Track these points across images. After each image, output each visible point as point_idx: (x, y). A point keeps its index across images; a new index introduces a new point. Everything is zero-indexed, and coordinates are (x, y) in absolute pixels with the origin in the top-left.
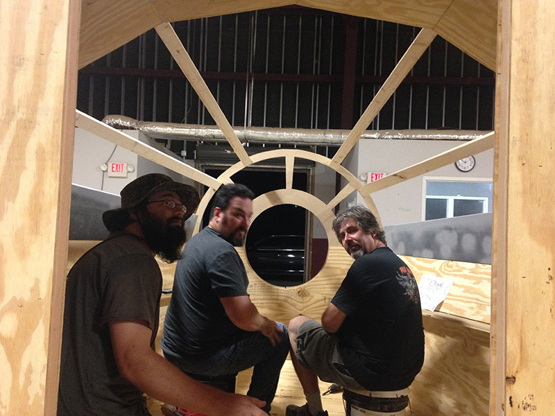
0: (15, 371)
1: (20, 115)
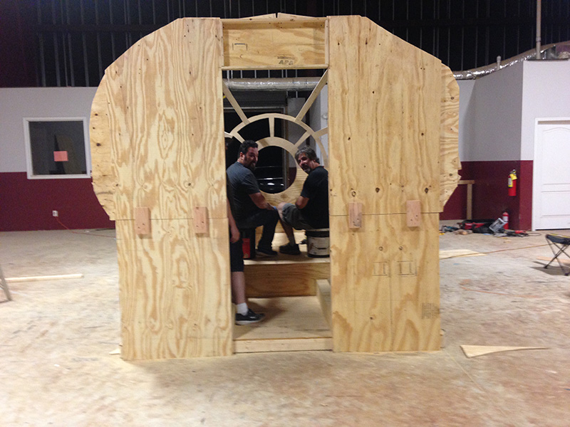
0: (219, 196)
1: (214, 136)
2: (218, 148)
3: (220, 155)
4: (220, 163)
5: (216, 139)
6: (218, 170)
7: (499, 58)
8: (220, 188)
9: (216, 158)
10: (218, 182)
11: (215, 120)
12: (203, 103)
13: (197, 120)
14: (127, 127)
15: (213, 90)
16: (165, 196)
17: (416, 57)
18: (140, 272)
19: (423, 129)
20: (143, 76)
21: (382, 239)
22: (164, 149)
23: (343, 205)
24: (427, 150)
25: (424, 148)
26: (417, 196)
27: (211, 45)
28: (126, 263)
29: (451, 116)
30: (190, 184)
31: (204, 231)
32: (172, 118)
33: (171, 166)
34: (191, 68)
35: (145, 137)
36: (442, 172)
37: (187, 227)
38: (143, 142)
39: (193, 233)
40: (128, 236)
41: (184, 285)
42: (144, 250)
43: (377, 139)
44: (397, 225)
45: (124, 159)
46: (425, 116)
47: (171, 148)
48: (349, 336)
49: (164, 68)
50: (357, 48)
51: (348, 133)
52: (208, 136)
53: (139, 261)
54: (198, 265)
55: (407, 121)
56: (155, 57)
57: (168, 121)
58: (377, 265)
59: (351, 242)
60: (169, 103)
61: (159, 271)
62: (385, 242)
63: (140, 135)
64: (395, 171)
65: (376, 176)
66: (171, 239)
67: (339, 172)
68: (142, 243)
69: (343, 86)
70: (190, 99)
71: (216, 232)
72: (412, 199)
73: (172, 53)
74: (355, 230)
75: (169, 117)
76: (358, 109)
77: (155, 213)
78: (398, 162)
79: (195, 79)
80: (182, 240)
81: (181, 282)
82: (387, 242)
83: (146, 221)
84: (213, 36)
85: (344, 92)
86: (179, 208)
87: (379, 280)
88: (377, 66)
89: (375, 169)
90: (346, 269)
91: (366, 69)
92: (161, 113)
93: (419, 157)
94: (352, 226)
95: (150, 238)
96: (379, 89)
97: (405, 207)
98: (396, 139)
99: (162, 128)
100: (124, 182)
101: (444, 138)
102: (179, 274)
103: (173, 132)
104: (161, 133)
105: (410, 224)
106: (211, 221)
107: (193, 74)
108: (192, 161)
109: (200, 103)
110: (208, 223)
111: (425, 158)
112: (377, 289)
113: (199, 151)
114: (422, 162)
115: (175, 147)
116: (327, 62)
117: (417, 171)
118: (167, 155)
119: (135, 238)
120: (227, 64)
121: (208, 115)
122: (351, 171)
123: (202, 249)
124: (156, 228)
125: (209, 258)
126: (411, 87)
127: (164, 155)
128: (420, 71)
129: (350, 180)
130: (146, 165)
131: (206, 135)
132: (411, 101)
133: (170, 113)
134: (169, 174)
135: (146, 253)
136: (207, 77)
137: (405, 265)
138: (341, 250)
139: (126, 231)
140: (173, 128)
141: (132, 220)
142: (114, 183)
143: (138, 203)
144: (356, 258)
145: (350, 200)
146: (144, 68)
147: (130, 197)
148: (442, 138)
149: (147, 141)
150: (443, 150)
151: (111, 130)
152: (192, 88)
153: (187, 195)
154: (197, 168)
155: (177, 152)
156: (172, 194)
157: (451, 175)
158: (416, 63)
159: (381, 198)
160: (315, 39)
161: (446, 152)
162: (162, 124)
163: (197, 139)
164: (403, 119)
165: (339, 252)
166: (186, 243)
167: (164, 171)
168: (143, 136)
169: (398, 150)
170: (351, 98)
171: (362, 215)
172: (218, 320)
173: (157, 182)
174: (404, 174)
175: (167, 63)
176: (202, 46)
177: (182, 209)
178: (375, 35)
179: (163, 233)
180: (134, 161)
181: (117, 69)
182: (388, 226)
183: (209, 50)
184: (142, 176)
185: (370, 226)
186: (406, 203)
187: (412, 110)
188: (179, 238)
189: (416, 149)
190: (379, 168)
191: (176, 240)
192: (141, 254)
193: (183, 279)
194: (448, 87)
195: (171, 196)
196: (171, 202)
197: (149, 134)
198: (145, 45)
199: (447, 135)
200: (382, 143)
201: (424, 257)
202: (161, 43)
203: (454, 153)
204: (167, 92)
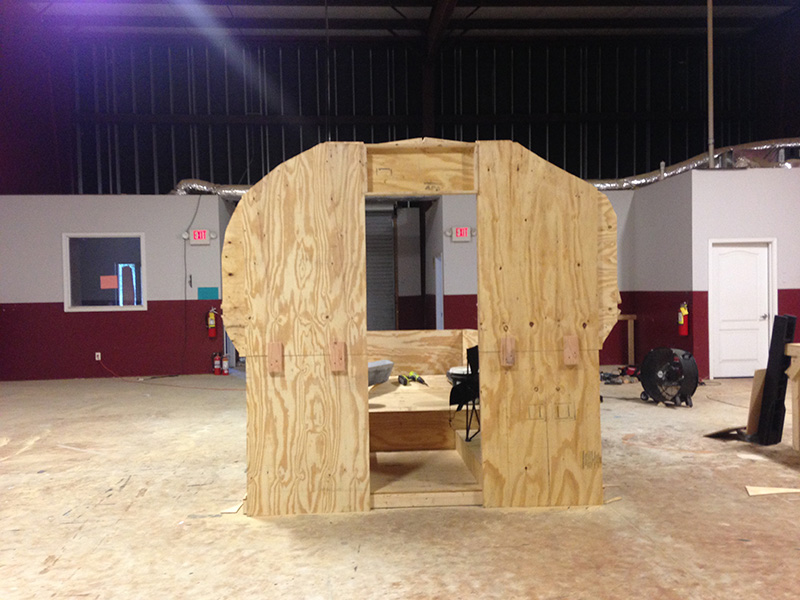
0: (359, 330)
1: (355, 264)
2: (359, 277)
3: (361, 284)
4: (361, 294)
5: (357, 268)
6: (358, 301)
7: (663, 164)
8: (360, 321)
9: (356, 290)
10: (358, 314)
11: (356, 248)
12: (344, 229)
13: (338, 249)
14: (263, 256)
15: (356, 216)
16: (300, 330)
17: (570, 185)
18: (270, 415)
19: (579, 260)
20: (283, 202)
21: (537, 379)
22: (301, 279)
23: (495, 341)
24: (584, 283)
25: (581, 281)
26: (574, 331)
27: (354, 170)
28: (255, 404)
29: (609, 246)
30: (327, 317)
31: (342, 368)
32: (311, 247)
33: (308, 297)
34: (332, 194)
35: (282, 266)
36: (601, 306)
37: (323, 365)
38: (279, 272)
39: (329, 371)
40: (258, 374)
41: (318, 430)
42: (275, 389)
43: (530, 270)
44: (553, 363)
45: (258, 290)
46: (581, 246)
47: (308, 277)
48: (502, 488)
49: (304, 194)
50: (508, 174)
51: (499, 262)
52: (349, 265)
53: (269, 401)
54: (334, 406)
55: (562, 251)
56: (295, 183)
57: (306, 250)
58: (532, 408)
59: (503, 381)
60: (309, 231)
61: (291, 413)
62: (541, 381)
63: (276, 264)
64: (550, 304)
65: (530, 309)
66: (305, 378)
67: (489, 304)
68: (274, 382)
69: (494, 214)
70: (331, 227)
71: (355, 369)
72: (569, 333)
73: (313, 179)
74: (508, 369)
75: (308, 246)
76: (510, 238)
77: (289, 348)
78: (553, 295)
79: (337, 205)
80: (317, 378)
81: (315, 426)
82: (543, 382)
83: (279, 358)
84: (356, 162)
85: (495, 219)
86: (314, 342)
87: (534, 424)
88: (529, 193)
89: (529, 300)
90: (498, 412)
91: (517, 197)
92: (299, 240)
93: (576, 288)
94: (505, 364)
95: (283, 376)
96: (532, 217)
97: (561, 344)
98: (550, 271)
99: (300, 257)
100: (257, 315)
101: (601, 269)
102: (313, 417)
103: (311, 260)
104: (298, 263)
105: (568, 362)
106: (349, 357)
107: (335, 200)
108: (331, 292)
109: (342, 230)
110: (346, 360)
111: (582, 290)
112: (532, 434)
113: (339, 281)
114: (579, 296)
115: (313, 277)
116: (476, 188)
117: (574, 305)
118: (304, 286)
119: (265, 376)
120: (370, 190)
121: (349, 242)
122: (503, 303)
123: (338, 387)
124: (289, 365)
125: (346, 399)
126: (566, 215)
127: (301, 286)
128: (575, 199)
129: (501, 314)
130: (281, 297)
131: (347, 264)
132: (566, 230)
133: (309, 241)
134: (306, 305)
135: (278, 393)
136: (350, 203)
137: (563, 408)
138: (492, 391)
139: (257, 369)
140: (311, 257)
141: (264, 356)
142: (247, 316)
143: (271, 337)
144: (509, 399)
145: (502, 335)
146: (283, 194)
147: (263, 331)
148: (600, 269)
149: (283, 271)
150: (600, 282)
151: (246, 259)
152: (333, 213)
153: (324, 329)
154: (336, 300)
155: (315, 283)
156: (309, 327)
157: (610, 309)
158: (570, 191)
159: (535, 333)
160: (464, 164)
161: (604, 284)
162: (300, 252)
163: (337, 268)
164: (557, 248)
165: (491, 392)
166: (322, 382)
167: (300, 303)
168: (279, 265)
169: (553, 282)
170: (502, 225)
171: (515, 352)
172: (355, 470)
173: (292, 313)
174: (560, 307)
175: (307, 189)
176: (345, 172)
177: (318, 344)
178: (527, 162)
179: (296, 370)
180: (268, 292)
181: (255, 194)
182: (544, 364)
183: (352, 175)
184: (276, 308)
185: (524, 363)
186: (562, 339)
187: (567, 239)
188: (314, 376)
189: (572, 280)
190: (532, 301)
191: (311, 378)
192: (271, 395)
193: (316, 422)
194: (606, 214)
195: (307, 329)
196: (307, 336)
197: (285, 262)
198: (285, 171)
199: (605, 266)
200: (536, 274)
201: (583, 398)
202: (302, 168)
203: (612, 285)
204: (307, 219)
